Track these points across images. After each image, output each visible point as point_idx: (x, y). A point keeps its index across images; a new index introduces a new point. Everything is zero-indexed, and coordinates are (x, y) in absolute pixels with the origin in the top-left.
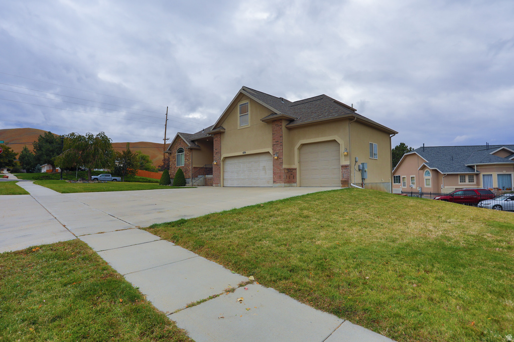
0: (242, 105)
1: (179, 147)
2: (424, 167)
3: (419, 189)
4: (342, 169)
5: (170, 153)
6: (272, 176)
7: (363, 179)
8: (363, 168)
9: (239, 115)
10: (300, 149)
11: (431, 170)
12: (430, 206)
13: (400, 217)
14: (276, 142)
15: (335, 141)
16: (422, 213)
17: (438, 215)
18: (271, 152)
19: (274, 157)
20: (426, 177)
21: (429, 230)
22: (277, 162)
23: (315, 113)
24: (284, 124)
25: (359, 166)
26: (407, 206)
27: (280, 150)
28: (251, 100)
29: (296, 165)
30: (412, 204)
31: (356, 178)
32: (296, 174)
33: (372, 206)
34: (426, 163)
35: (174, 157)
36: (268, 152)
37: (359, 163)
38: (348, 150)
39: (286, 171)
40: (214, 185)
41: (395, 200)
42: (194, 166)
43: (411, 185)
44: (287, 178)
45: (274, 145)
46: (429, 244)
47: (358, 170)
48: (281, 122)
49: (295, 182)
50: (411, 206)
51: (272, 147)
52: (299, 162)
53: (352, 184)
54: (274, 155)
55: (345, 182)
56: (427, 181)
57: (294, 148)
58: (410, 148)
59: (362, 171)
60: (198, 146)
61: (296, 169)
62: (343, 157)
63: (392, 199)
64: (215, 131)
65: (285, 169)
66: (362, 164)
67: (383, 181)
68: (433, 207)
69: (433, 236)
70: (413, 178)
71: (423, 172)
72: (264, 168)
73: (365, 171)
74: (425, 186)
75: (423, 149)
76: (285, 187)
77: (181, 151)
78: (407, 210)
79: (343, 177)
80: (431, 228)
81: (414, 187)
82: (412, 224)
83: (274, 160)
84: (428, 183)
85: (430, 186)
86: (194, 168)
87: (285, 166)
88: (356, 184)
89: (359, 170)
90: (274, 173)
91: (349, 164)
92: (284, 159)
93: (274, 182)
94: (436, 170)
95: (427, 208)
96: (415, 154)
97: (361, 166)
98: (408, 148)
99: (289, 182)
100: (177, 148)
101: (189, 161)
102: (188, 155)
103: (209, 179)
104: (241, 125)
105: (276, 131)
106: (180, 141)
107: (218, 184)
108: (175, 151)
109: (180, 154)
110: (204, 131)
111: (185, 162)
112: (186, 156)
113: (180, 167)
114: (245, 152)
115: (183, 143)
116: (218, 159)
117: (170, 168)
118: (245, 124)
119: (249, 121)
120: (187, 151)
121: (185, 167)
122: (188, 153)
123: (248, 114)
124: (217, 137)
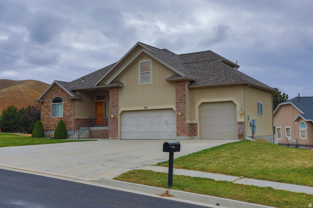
0: (143, 63)
1: (55, 96)
2: (299, 119)
3: (294, 141)
4: (238, 125)
5: (42, 102)
6: (176, 130)
7: (253, 133)
8: (254, 124)
9: (139, 72)
10: (200, 106)
11: (306, 122)
12: (306, 153)
13: (289, 158)
14: (180, 100)
15: (232, 102)
16: (301, 157)
17: (311, 158)
18: (175, 108)
19: (178, 114)
20: (301, 129)
21: (306, 164)
22: (181, 118)
23: (213, 76)
24: (187, 85)
25: (250, 122)
26: (292, 153)
27: (183, 107)
28: (154, 60)
29: (196, 121)
30: (294, 152)
31: (248, 132)
32: (197, 129)
33: (269, 152)
34: (302, 115)
35: (47, 107)
36: (172, 109)
37: (250, 120)
38: (243, 110)
39: (189, 126)
40: (110, 138)
41: (282, 149)
42: (76, 117)
43: (286, 136)
44: (189, 132)
45: (178, 102)
46: (306, 169)
47: (249, 126)
48: (185, 83)
49: (196, 135)
50: (294, 153)
51: (176, 105)
52: (200, 118)
53: (246, 137)
54: (178, 111)
55: (241, 136)
56: (303, 132)
57: (195, 106)
58: (284, 94)
59: (253, 126)
60: (80, 96)
61: (196, 124)
62: (239, 115)
63: (281, 148)
64: (112, 85)
65: (188, 124)
66: (252, 120)
67: (267, 134)
68: (308, 153)
69: (308, 166)
70: (288, 130)
71: (299, 123)
72: (167, 123)
73: (255, 126)
74: (301, 138)
75: (299, 100)
76: (188, 139)
77: (58, 100)
78: (292, 155)
79: (239, 131)
80: (307, 163)
81: (290, 139)
82: (296, 161)
83: (178, 116)
84: (303, 135)
85: (306, 138)
86: (77, 119)
87: (188, 121)
88: (249, 137)
89: (251, 125)
90: (178, 127)
91: (244, 121)
92: (187, 115)
93: (178, 135)
94: (311, 122)
95: (304, 154)
96: (290, 104)
97: (252, 122)
98: (282, 94)
99: (191, 135)
100: (52, 98)
101: (70, 111)
102: (68, 105)
103: (95, 132)
104: (141, 82)
105: (180, 90)
106: (57, 90)
107: (115, 136)
108: (50, 100)
109: (57, 103)
110: (83, 80)
111: (64, 112)
112: (65, 106)
113: (56, 118)
114: (147, 108)
115: (62, 92)
116: (115, 113)
117: (42, 118)
118: (146, 81)
119: (151, 78)
120: (67, 102)
121: (64, 118)
122: (69, 104)
123: (150, 72)
124: (113, 91)
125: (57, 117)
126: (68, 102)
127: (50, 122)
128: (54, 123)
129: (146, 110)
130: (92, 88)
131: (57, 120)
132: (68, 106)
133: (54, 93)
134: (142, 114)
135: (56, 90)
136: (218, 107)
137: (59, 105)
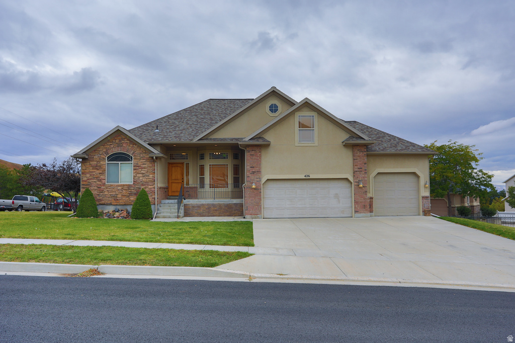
0: (303, 116)
1: (115, 150)
4: (422, 200)
6: (348, 205)
9: (297, 128)
14: (359, 168)
15: (414, 173)
18: (351, 179)
19: (356, 185)
27: (364, 177)
32: (373, 204)
35: (97, 167)
36: (347, 179)
40: (248, 216)
45: (356, 171)
48: (365, 148)
51: (353, 174)
57: (369, 176)
62: (424, 188)
64: (252, 142)
72: (337, 196)
77: (120, 158)
79: (424, 207)
83: (356, 188)
90: (356, 202)
91: (429, 195)
93: (356, 212)
100: (109, 153)
101: (149, 176)
102: (144, 166)
103: (193, 207)
104: (300, 141)
105: (359, 156)
106: (120, 141)
107: (258, 214)
108: (102, 156)
109: (120, 162)
110: (157, 129)
111: (134, 177)
112: (136, 168)
113: (119, 186)
114: (309, 176)
115: (131, 145)
116: (257, 181)
117: (83, 185)
118: (308, 141)
119: (316, 138)
120: (141, 161)
121: (137, 186)
122: (145, 164)
123: (313, 130)
124: (252, 150)
125: (120, 184)
126: (144, 161)
127: (103, 191)
128: (114, 193)
129: (307, 179)
130: (192, 142)
131: (120, 188)
132: (144, 168)
133: (112, 146)
134: (298, 184)
135: (117, 141)
136: (396, 178)
137: (122, 165)
